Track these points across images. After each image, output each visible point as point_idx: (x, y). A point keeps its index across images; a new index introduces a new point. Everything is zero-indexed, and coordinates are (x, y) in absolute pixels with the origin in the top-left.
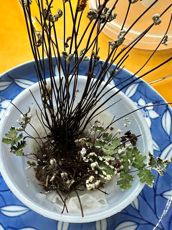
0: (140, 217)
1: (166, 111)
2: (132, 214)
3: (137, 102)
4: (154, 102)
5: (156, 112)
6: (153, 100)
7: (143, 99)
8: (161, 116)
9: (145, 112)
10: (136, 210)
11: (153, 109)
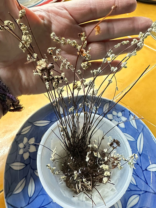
0: (139, 190)
1: (130, 115)
2: (134, 189)
3: (112, 114)
4: (121, 111)
5: (124, 116)
6: (120, 110)
7: (114, 111)
8: (128, 118)
9: (118, 119)
10: (135, 185)
11: (123, 116)
